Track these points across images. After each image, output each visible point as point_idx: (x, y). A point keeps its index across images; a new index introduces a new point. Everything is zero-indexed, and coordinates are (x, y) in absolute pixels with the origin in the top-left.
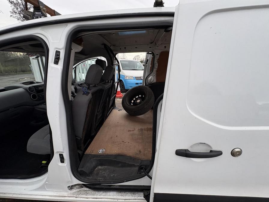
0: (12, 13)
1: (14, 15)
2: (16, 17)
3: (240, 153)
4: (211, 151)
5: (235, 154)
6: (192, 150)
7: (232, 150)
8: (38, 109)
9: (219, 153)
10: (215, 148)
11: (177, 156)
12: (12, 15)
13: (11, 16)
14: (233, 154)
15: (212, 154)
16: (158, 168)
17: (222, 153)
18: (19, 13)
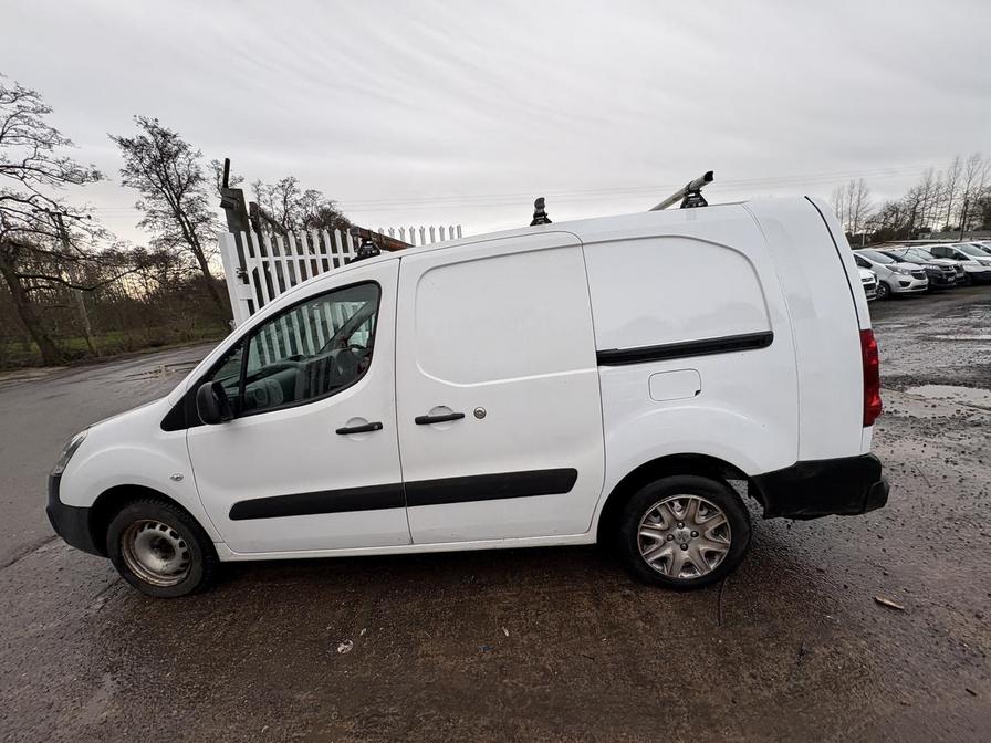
0: (127, 174)
1: (133, 180)
2: (138, 182)
3: (483, 414)
9: (461, 416)
12: (125, 178)
13: (125, 183)
17: (464, 415)
18: (146, 172)
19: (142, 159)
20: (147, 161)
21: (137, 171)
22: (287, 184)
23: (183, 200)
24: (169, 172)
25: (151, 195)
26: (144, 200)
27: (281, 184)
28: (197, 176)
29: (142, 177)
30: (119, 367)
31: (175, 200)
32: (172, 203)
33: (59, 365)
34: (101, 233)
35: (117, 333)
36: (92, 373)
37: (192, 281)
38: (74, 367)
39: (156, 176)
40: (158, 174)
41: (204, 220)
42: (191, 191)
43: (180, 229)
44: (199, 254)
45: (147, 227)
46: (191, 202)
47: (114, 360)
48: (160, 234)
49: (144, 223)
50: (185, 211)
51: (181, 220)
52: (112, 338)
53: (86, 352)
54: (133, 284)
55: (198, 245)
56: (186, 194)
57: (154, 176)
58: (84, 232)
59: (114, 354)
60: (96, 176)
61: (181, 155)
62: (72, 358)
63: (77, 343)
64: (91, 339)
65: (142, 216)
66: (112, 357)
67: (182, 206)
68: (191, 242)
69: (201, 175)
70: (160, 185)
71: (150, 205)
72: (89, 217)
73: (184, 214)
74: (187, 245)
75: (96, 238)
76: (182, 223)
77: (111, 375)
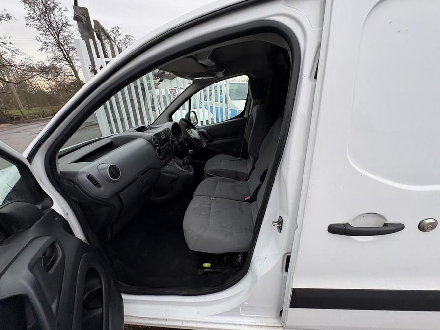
0: (28, 19)
1: (32, 23)
2: (35, 25)
3: (433, 226)
4: (385, 225)
5: (425, 228)
6: (355, 224)
7: (420, 222)
8: (165, 174)
9: (399, 228)
10: (391, 220)
11: (329, 233)
12: (28, 22)
13: (27, 24)
14: (422, 227)
15: (387, 228)
16: (299, 253)
17: (404, 227)
18: (38, 19)
19: (35, 11)
20: (38, 12)
21: (34, 18)
22: (115, 30)
23: (61, 37)
24: (52, 19)
25: (43, 33)
26: (39, 35)
27: (112, 30)
28: (66, 23)
29: (37, 22)
30: (38, 125)
31: (57, 36)
32: (55, 38)
33: (8, 123)
34: (17, 51)
35: (36, 108)
36: (24, 128)
37: (72, 83)
38: (14, 124)
39: (44, 22)
40: (45, 20)
41: (73, 49)
42: (64, 32)
43: (61, 53)
44: (73, 68)
45: (44, 51)
46: (65, 38)
47: (35, 121)
48: (51, 55)
49: (42, 49)
50: (62, 43)
51: (61, 48)
52: (34, 111)
53: (21, 116)
54: (42, 83)
55: (72, 62)
56: (62, 34)
57: (43, 21)
58: (7, 50)
59: (36, 118)
60: (9, 17)
61: (56, 10)
62: (14, 120)
63: (15, 112)
64: (22, 110)
65: (40, 45)
66: (34, 120)
67: (61, 40)
68: (68, 61)
69: (69, 23)
70: (47, 27)
71: (43, 38)
72: (11, 43)
73: (62, 44)
74: (66, 62)
75: (14, 54)
76: (62, 50)
77: (33, 130)
